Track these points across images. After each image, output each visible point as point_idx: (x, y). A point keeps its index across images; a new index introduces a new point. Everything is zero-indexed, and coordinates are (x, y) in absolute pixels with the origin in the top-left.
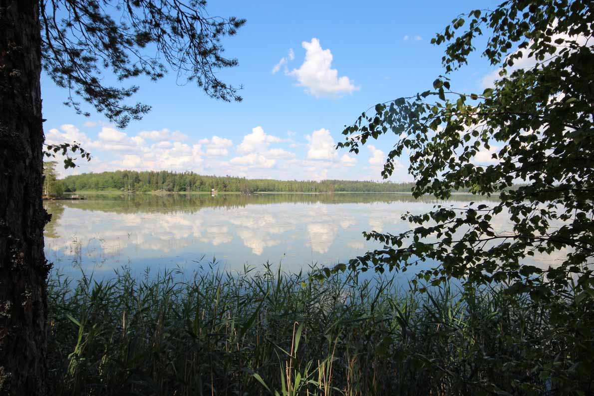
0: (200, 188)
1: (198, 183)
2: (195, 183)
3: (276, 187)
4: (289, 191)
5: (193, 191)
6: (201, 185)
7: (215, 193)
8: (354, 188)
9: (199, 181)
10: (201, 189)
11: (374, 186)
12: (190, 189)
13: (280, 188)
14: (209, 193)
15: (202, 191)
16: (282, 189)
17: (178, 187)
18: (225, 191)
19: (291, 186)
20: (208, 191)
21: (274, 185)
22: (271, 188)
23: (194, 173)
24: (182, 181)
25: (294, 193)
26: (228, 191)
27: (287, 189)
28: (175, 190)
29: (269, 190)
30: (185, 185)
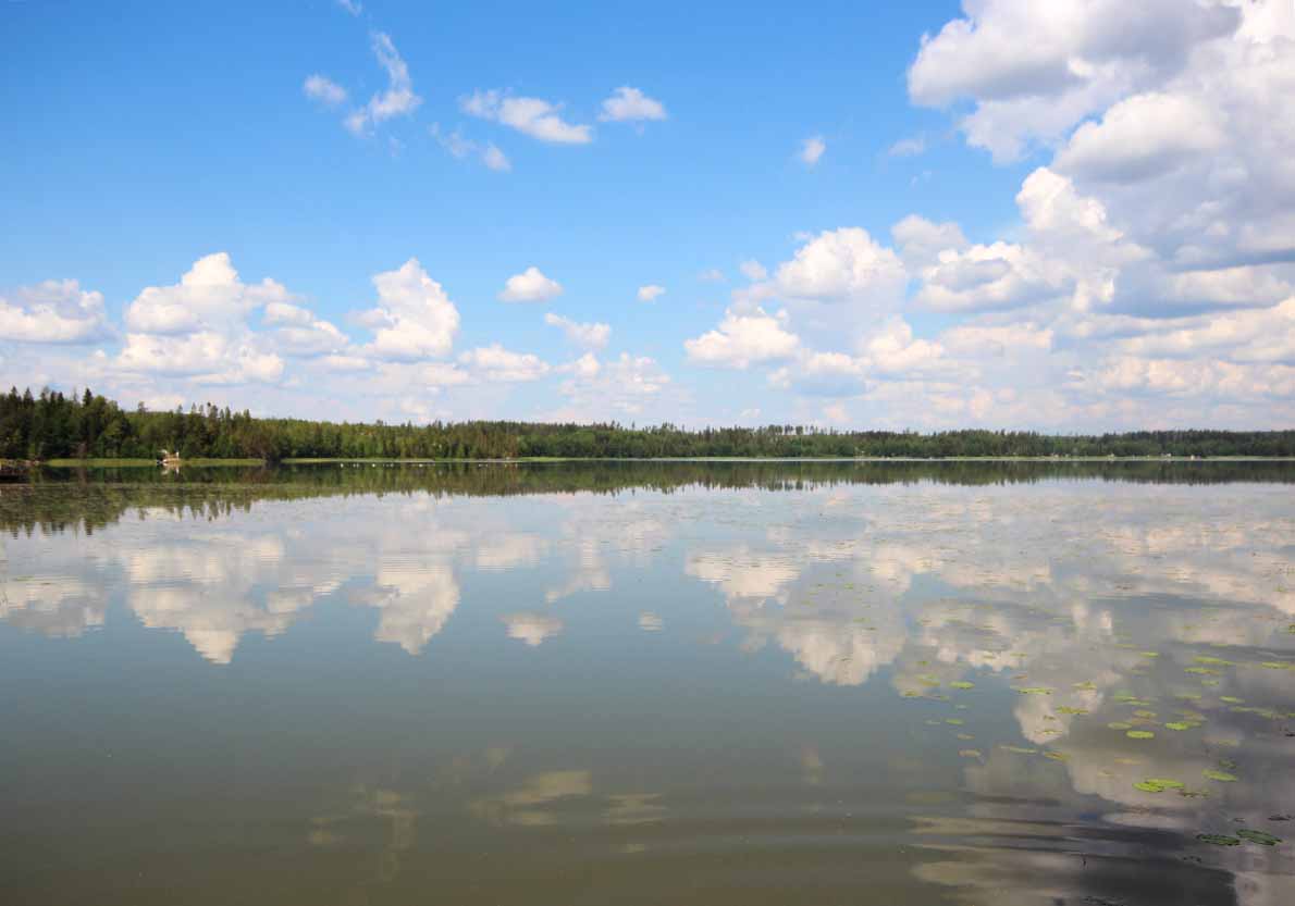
0: (119, 445)
1: (113, 429)
2: (100, 430)
3: (345, 443)
4: (386, 454)
5: (96, 455)
6: (123, 437)
7: (172, 462)
8: (569, 448)
9: (116, 422)
10: (123, 450)
11: (627, 441)
12: (87, 450)
13: (357, 444)
14: (155, 462)
15: (128, 456)
16: (362, 449)
17: (42, 443)
18: (208, 455)
19: (393, 439)
20: (151, 457)
21: (339, 438)
22: (328, 445)
23: (94, 395)
24: (56, 422)
25: (403, 461)
26: (218, 456)
27: (380, 449)
28: (31, 455)
29: (321, 454)
30: (66, 437)
